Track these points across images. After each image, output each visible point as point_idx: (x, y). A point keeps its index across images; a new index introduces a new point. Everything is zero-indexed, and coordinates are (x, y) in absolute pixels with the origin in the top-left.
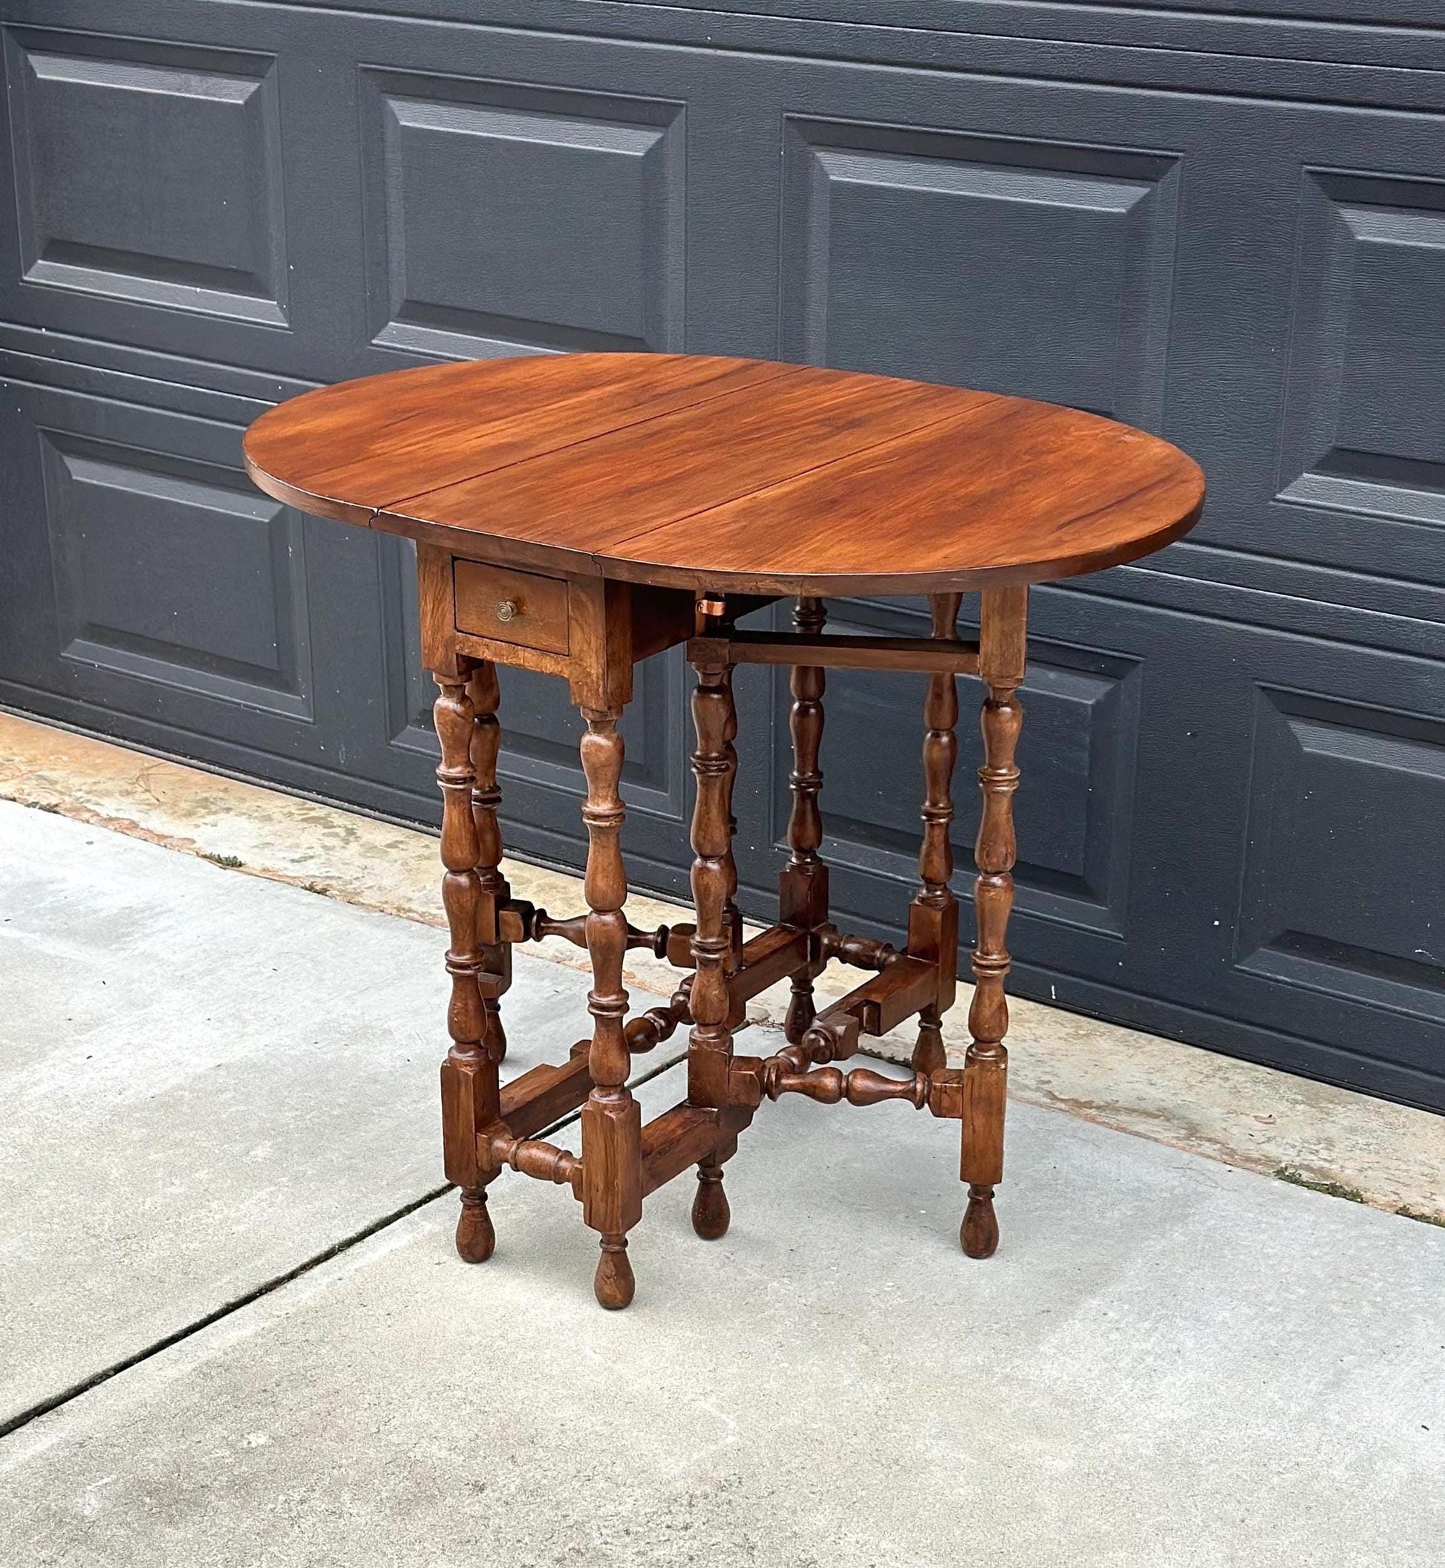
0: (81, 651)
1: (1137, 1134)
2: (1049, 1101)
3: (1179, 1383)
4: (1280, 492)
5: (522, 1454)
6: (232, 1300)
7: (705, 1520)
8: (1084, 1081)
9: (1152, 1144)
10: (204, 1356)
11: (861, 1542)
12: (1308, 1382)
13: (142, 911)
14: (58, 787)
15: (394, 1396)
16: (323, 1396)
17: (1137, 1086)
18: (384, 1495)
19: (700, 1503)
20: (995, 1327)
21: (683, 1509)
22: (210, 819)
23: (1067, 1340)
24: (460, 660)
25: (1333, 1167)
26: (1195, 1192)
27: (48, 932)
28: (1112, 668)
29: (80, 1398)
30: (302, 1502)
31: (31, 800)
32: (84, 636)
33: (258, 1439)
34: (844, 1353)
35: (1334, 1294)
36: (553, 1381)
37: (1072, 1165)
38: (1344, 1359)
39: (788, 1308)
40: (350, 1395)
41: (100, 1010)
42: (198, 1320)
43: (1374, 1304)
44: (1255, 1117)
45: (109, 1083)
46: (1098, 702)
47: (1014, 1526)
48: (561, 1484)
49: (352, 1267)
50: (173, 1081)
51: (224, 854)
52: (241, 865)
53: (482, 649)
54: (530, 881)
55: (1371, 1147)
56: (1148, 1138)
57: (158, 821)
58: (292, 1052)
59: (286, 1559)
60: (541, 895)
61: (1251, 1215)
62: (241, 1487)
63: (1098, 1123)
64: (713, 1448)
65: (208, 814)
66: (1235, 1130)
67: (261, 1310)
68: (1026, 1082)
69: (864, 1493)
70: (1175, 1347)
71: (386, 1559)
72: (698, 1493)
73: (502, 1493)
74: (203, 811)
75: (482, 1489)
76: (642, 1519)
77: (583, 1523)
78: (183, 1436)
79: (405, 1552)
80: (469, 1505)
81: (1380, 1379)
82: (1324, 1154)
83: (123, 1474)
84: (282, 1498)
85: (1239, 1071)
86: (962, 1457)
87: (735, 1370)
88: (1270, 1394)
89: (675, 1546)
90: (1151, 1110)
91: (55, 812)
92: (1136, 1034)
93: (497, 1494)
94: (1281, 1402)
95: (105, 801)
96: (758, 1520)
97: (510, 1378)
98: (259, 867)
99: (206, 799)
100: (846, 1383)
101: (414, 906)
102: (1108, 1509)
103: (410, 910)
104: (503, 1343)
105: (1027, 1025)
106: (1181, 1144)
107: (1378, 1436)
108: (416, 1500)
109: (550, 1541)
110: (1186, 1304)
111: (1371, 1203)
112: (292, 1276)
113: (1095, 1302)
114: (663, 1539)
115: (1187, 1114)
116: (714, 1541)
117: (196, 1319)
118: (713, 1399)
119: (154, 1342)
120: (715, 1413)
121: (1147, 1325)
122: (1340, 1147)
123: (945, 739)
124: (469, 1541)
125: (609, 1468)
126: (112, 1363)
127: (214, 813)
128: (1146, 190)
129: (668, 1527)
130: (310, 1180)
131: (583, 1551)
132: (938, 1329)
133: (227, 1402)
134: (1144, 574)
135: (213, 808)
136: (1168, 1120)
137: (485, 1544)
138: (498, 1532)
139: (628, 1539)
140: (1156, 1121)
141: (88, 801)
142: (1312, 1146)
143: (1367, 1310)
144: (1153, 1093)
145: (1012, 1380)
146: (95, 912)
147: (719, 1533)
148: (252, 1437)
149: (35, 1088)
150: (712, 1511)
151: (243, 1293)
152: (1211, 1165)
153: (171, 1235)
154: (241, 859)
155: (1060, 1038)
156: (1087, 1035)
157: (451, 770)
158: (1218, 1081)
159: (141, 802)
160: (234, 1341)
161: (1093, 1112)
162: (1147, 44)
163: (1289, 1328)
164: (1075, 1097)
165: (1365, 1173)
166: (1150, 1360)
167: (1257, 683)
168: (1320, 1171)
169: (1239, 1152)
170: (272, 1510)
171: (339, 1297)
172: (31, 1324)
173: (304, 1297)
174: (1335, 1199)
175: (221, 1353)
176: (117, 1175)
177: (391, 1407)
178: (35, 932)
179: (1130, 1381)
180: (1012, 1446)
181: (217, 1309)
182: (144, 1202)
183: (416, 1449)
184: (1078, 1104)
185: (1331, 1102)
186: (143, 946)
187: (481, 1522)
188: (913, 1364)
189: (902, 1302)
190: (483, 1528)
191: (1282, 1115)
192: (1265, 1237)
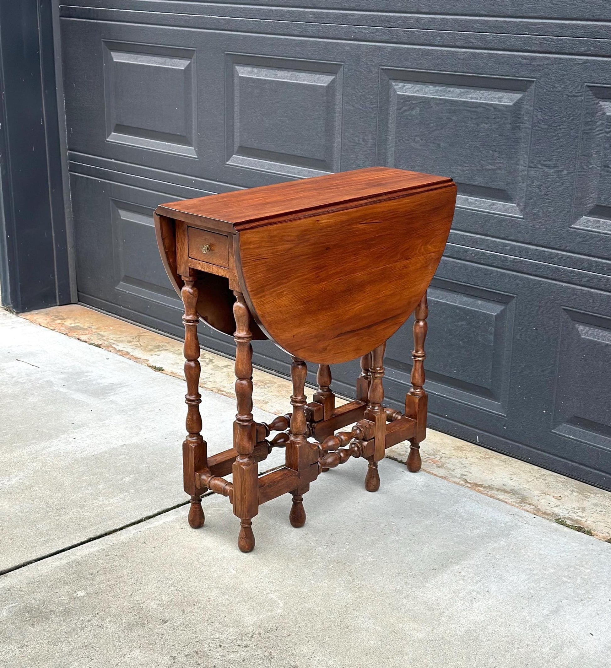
0: (123, 287)
1: (499, 499)
2: (464, 483)
3: (484, 605)
4: (573, 224)
5: (188, 609)
6: (93, 537)
7: (255, 644)
8: (481, 476)
9: (503, 504)
10: (73, 558)
11: (320, 660)
12: (543, 610)
13: (117, 385)
14: (104, 338)
15: (144, 581)
16: (114, 578)
17: (504, 480)
18: (124, 621)
19: (256, 637)
20: (409, 574)
21: (248, 639)
22: (158, 353)
23: (440, 582)
24: (191, 270)
25: (582, 519)
26: (516, 525)
27: (78, 390)
28: (503, 300)
29: (17, 571)
30: (89, 621)
31: (92, 342)
32: (123, 281)
33: (81, 594)
34: (340, 579)
35: (566, 573)
36: (212, 580)
37: (465, 510)
38: (563, 601)
39: (322, 558)
40: (126, 579)
41: (86, 421)
42: (76, 543)
43: (583, 579)
44: (553, 496)
45: (79, 449)
46: (498, 315)
47: (391, 659)
48: (200, 623)
49: (146, 527)
50: (104, 450)
51: (158, 365)
52: (163, 370)
53: (198, 265)
54: (275, 383)
55: (602, 513)
56: (503, 501)
57: (137, 353)
58: (155, 442)
59: (73, 644)
60: (278, 388)
61: (539, 537)
62: (67, 613)
63: (482, 493)
64: (270, 614)
65: (158, 351)
66: (543, 501)
67: (103, 542)
68: (456, 474)
69: (328, 639)
70: (487, 589)
71: (114, 648)
72: (257, 632)
73: (173, 625)
74: (156, 350)
75: (165, 622)
76: (229, 642)
77: (203, 641)
78: (51, 589)
79: (123, 646)
80: (157, 629)
81: (577, 612)
82: (580, 514)
83: (21, 603)
84: (81, 618)
85: (552, 477)
86: (377, 628)
87: (291, 582)
88: (524, 613)
89: (239, 654)
90: (508, 490)
91: (99, 347)
92: (511, 458)
93: (171, 625)
94: (528, 617)
95: (120, 344)
96: (278, 646)
97: (194, 578)
98: (170, 372)
99: (160, 346)
100: (337, 591)
101: (225, 389)
102: (435, 656)
103: (223, 391)
104: (197, 563)
105: (464, 452)
106: (517, 505)
107: (569, 636)
108: (136, 625)
109: (187, 647)
110: (498, 571)
111: (595, 536)
112: (121, 529)
113: (457, 567)
114: (234, 650)
115: (523, 492)
116: (257, 653)
117: (75, 543)
118: (277, 594)
119: (55, 550)
120: (276, 599)
121: (477, 579)
122: (588, 511)
123: (421, 323)
124: (152, 644)
125: (223, 618)
126: (35, 558)
127: (160, 351)
128: (521, 95)
129: (239, 646)
130: (143, 491)
131: (199, 652)
132: (384, 573)
133: (75, 577)
134: (517, 259)
135: (161, 349)
136: (514, 494)
137: (158, 646)
138: (166, 641)
139: (219, 649)
140: (508, 495)
141: (114, 344)
142: (575, 510)
143: (579, 581)
144: (511, 483)
145: (410, 597)
146: (99, 384)
147: (260, 651)
148: (79, 593)
149: (49, 449)
150: (260, 641)
151: (98, 534)
152: (527, 514)
153: (79, 509)
154: (164, 368)
155: (477, 458)
156: (489, 458)
157: (188, 317)
158: (541, 480)
159: (135, 345)
160: (87, 553)
161: (482, 489)
162: (522, 33)
163: (542, 586)
164: (475, 482)
165: (596, 523)
166: (474, 594)
167: (563, 307)
168: (577, 521)
169: (542, 510)
170: (75, 623)
171: (136, 539)
172: (9, 540)
173: (122, 537)
174: (579, 533)
175: (80, 557)
176: (67, 484)
177: (141, 585)
178: (72, 390)
179: (462, 602)
180: (401, 625)
181: (85, 539)
182: (73, 495)
183: (144, 603)
184: (476, 485)
185: (590, 492)
186: (112, 398)
187: (160, 636)
188: (368, 586)
189: (372, 560)
190: (160, 639)
191: (566, 496)
192: (542, 546)
